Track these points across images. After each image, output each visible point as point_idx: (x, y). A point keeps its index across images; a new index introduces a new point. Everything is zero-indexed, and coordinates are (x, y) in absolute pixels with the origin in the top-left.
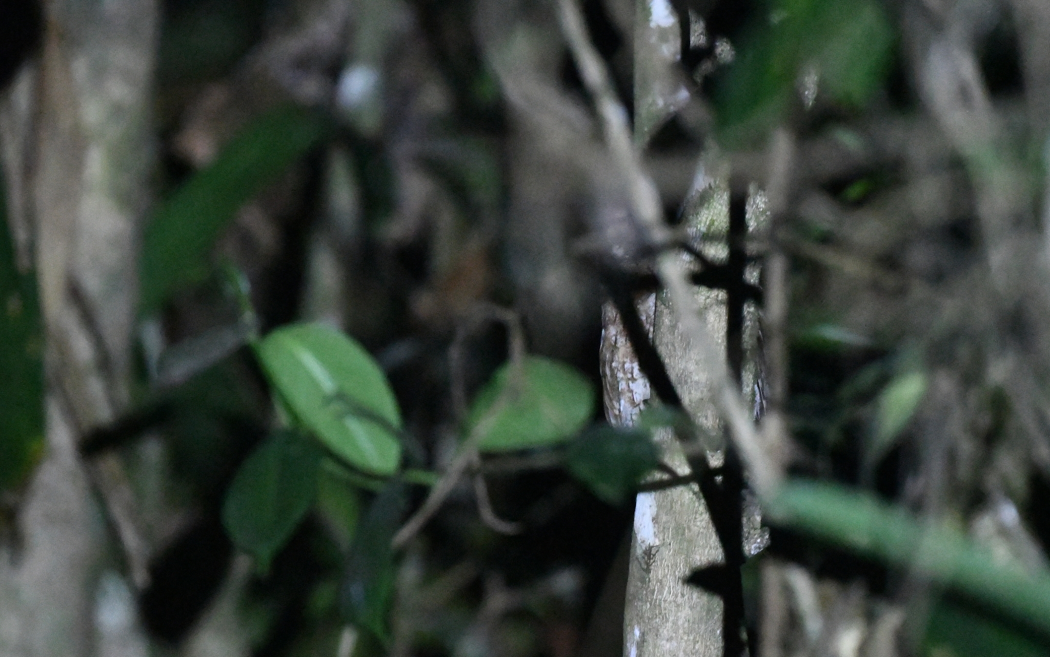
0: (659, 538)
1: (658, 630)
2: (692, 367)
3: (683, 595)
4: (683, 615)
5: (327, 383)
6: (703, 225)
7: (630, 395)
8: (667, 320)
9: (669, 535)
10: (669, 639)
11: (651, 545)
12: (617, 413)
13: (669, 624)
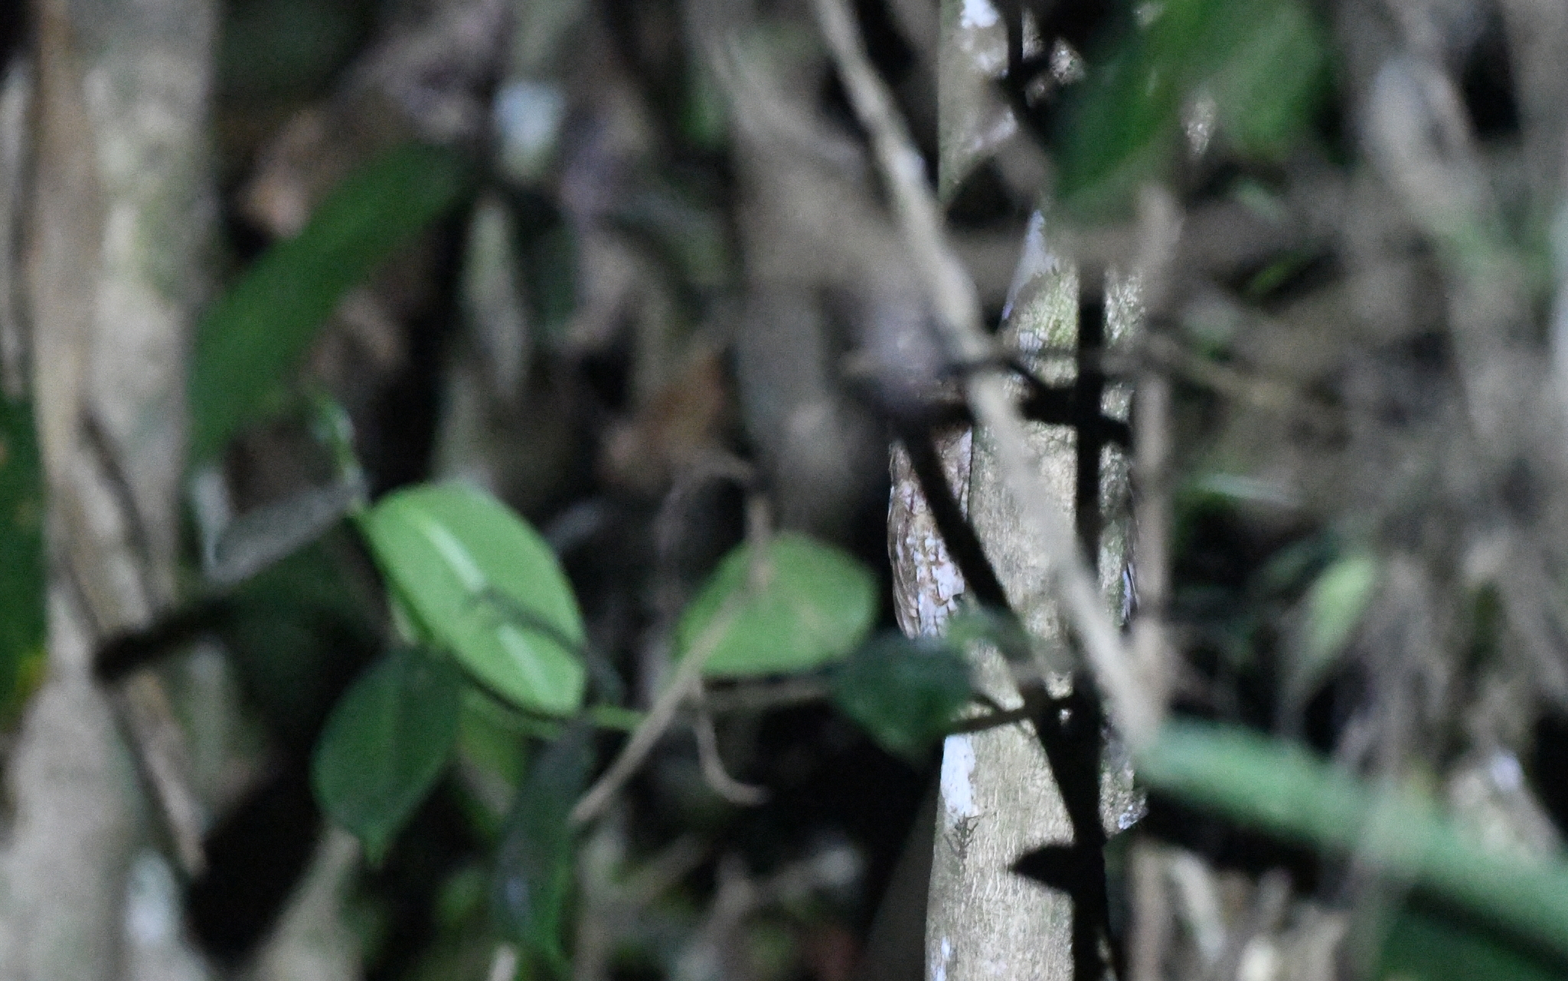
0: (979, 806)
1: (978, 945)
2: (1027, 546)
3: (1015, 892)
4: (1016, 923)
5: (471, 576)
6: (1043, 329)
7: (933, 586)
8: (989, 474)
9: (994, 799)
10: (996, 959)
11: (967, 815)
12: (914, 613)
13: (995, 937)
